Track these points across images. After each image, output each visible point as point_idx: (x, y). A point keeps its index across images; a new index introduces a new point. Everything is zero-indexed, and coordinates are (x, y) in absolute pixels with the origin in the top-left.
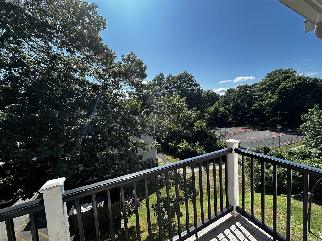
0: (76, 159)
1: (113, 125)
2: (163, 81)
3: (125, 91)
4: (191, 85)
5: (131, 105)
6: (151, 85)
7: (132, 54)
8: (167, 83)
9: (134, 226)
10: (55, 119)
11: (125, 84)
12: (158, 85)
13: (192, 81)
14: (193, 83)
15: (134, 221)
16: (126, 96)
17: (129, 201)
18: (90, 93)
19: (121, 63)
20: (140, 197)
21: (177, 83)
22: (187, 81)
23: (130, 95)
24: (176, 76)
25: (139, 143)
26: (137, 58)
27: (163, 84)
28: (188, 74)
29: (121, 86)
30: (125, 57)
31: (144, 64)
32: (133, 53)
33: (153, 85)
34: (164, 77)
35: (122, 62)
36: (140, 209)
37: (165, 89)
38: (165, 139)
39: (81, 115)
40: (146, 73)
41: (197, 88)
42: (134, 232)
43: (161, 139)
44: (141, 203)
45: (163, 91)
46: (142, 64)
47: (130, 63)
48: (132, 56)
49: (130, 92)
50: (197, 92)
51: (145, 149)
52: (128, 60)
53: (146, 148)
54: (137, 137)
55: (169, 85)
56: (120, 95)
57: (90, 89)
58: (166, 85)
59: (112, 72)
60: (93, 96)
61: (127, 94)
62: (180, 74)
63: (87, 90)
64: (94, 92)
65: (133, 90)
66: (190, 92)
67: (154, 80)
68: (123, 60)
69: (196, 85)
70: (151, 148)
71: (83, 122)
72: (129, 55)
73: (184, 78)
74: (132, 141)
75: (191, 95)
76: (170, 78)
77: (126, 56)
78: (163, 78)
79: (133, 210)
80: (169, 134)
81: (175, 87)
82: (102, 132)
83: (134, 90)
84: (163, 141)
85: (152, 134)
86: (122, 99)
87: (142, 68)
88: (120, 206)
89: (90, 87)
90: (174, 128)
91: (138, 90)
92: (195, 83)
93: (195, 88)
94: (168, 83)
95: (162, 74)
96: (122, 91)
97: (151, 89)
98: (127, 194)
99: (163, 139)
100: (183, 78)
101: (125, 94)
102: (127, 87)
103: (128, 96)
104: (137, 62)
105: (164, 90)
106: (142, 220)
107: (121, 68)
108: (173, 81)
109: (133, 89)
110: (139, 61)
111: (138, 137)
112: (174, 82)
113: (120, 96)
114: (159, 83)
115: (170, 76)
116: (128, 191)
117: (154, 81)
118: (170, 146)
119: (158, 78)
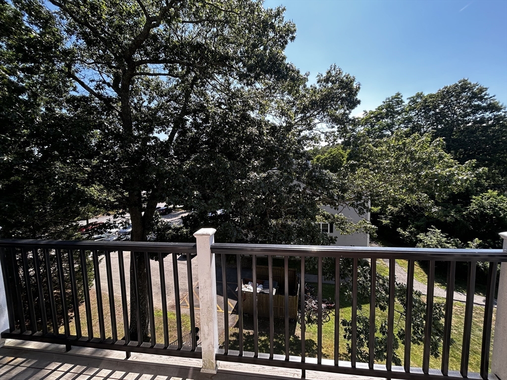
0: (245, 222)
1: (295, 185)
2: (399, 109)
3: (319, 133)
4: (478, 108)
5: (331, 155)
6: (371, 118)
7: (334, 69)
8: (410, 110)
9: (314, 341)
10: (227, 170)
11: (321, 121)
12: (387, 116)
13: (481, 99)
14: (485, 104)
15: (314, 334)
16: (320, 140)
17: (311, 302)
18: (267, 137)
19: (316, 88)
20: (328, 303)
21: (435, 108)
22: (465, 101)
23: (327, 137)
24: (434, 92)
25: (334, 217)
26: (344, 74)
27: (399, 114)
28: (470, 84)
29: (315, 125)
30: (322, 76)
31: (355, 83)
32: (337, 67)
33: (376, 117)
34: (404, 99)
35: (317, 86)
36: (327, 322)
37: (403, 122)
38: (390, 219)
39: (253, 166)
40: (359, 97)
41: (495, 116)
42: (313, 350)
43: (382, 218)
44: (330, 313)
45: (397, 127)
46: (351, 82)
47: (330, 85)
48: (333, 73)
49: (328, 134)
50: (493, 125)
51: (343, 230)
52: (327, 80)
53: (347, 228)
54: (332, 208)
55: (413, 114)
56: (312, 139)
57: (268, 131)
58: (406, 115)
59: (301, 104)
60: (270, 141)
61: (323, 136)
62: (445, 88)
63: (263, 134)
64: (273, 135)
65: (333, 130)
66: (470, 124)
67: (379, 107)
68: (318, 82)
69: (493, 107)
70: (357, 230)
71: (255, 175)
72: (330, 72)
73: (458, 96)
74: (322, 212)
75: (473, 132)
76: (419, 100)
77: (325, 75)
78: (400, 102)
79: (315, 317)
80: (401, 211)
81: (427, 118)
82: (278, 192)
83: (335, 129)
84: (385, 222)
85: (358, 205)
86: (314, 144)
87: (351, 89)
88: (296, 304)
89: (267, 129)
90: (410, 199)
91: (342, 128)
92: (490, 104)
93: (488, 115)
94: (413, 109)
95: (399, 94)
96: (315, 132)
97: (371, 124)
98: (309, 291)
99: (386, 218)
100: (452, 96)
101: (320, 137)
102: (324, 125)
103: (324, 140)
104: (342, 81)
105: (399, 125)
106: (327, 339)
107: (315, 96)
108: (425, 105)
109: (333, 127)
110: (347, 78)
111: (334, 207)
112: (429, 106)
113: (312, 141)
114: (391, 112)
115: (419, 96)
116: (312, 288)
117: (379, 109)
118: (401, 235)
119: (389, 104)
